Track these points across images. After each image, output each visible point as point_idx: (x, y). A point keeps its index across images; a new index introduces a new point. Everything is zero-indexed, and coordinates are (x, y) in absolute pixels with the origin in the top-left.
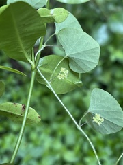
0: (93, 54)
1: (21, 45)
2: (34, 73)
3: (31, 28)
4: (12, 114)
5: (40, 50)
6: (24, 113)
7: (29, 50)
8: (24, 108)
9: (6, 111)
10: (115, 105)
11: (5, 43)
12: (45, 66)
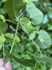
0: (40, 17)
1: (15, 11)
2: (18, 23)
3: (19, 5)
4: (9, 38)
5: (21, 15)
6: (14, 38)
7: (17, 14)
8: (14, 36)
9: (7, 36)
10: (48, 36)
11: (9, 10)
12: (22, 21)
